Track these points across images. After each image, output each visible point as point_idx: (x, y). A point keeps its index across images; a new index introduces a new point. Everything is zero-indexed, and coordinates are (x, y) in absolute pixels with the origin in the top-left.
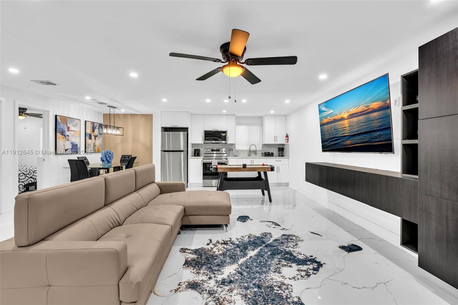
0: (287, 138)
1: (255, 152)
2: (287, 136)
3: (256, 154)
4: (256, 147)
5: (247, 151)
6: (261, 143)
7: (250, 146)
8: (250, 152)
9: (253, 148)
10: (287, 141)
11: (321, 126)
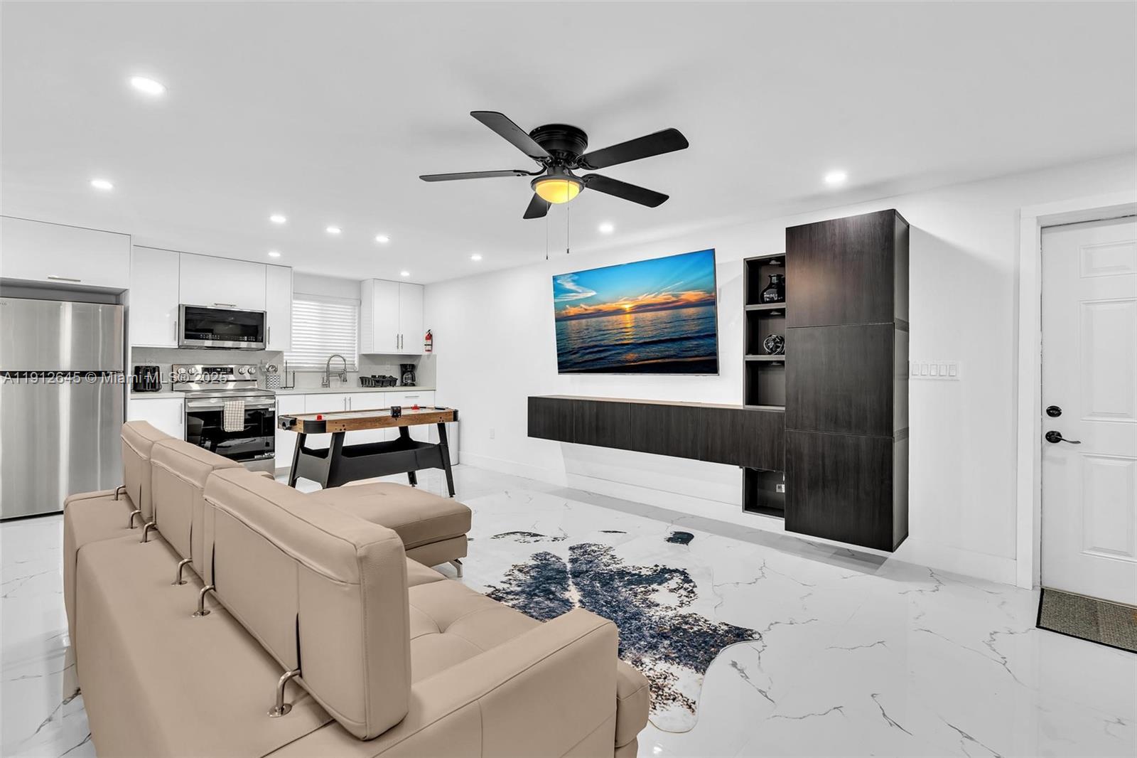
0: (429, 342)
1: (342, 376)
2: (430, 337)
3: (345, 380)
4: (344, 360)
5: (320, 374)
6: (356, 352)
7: (327, 359)
8: (328, 376)
9: (337, 364)
10: (429, 348)
11: (557, 320)
